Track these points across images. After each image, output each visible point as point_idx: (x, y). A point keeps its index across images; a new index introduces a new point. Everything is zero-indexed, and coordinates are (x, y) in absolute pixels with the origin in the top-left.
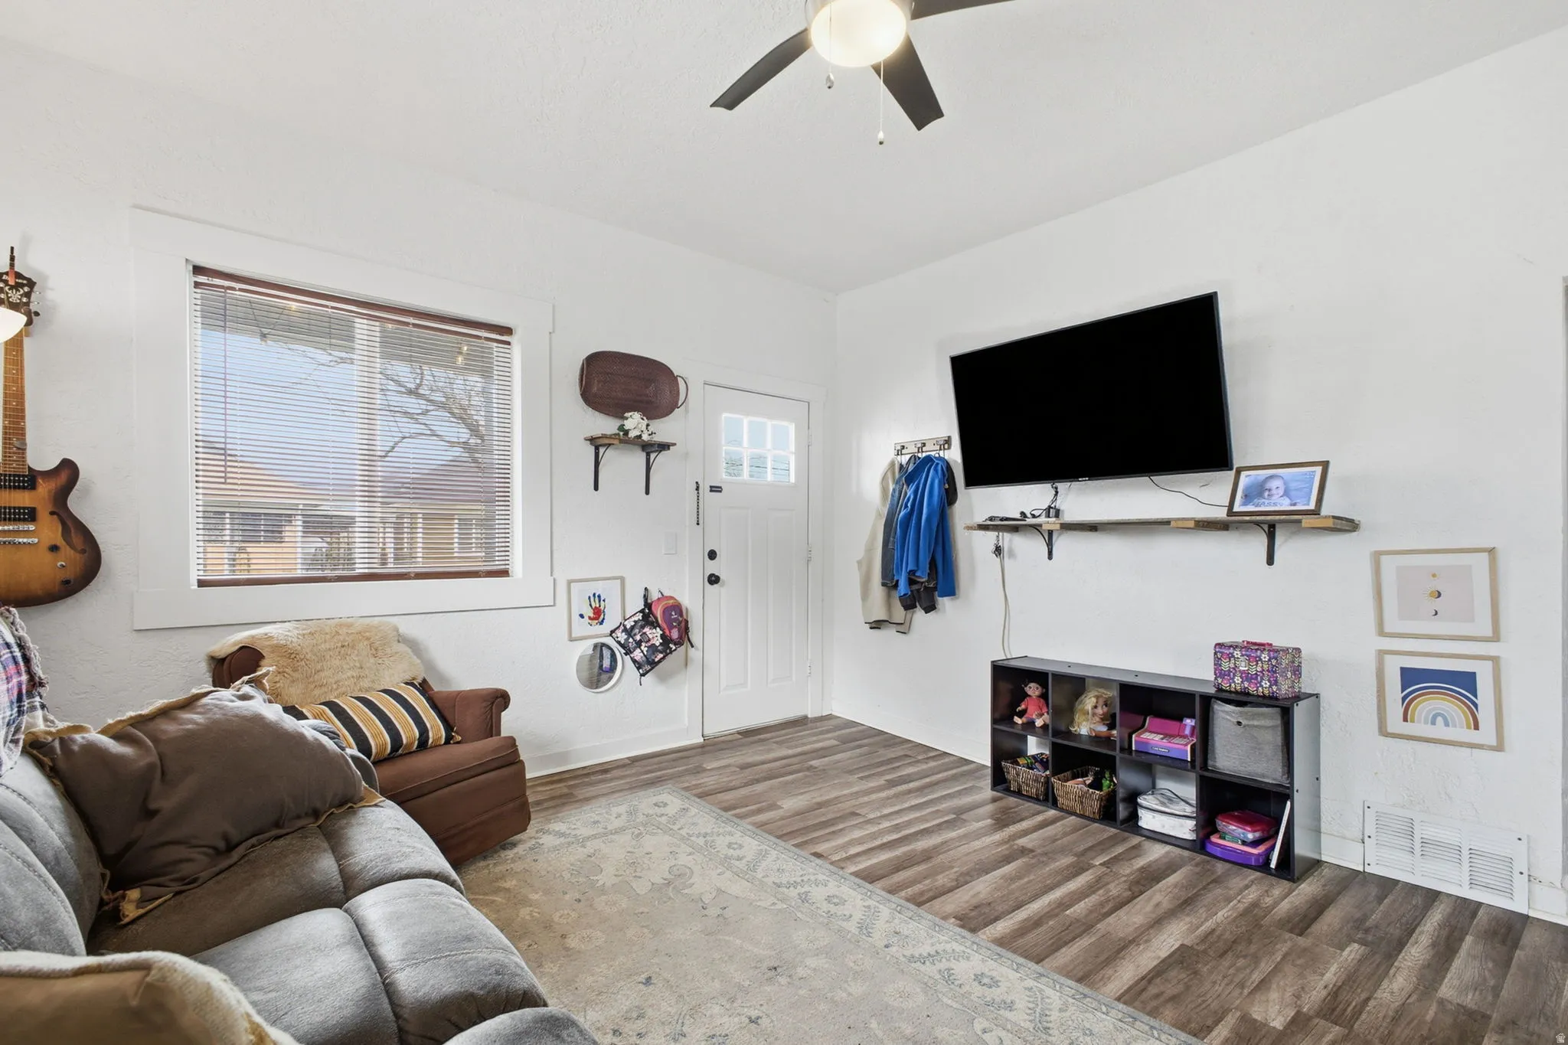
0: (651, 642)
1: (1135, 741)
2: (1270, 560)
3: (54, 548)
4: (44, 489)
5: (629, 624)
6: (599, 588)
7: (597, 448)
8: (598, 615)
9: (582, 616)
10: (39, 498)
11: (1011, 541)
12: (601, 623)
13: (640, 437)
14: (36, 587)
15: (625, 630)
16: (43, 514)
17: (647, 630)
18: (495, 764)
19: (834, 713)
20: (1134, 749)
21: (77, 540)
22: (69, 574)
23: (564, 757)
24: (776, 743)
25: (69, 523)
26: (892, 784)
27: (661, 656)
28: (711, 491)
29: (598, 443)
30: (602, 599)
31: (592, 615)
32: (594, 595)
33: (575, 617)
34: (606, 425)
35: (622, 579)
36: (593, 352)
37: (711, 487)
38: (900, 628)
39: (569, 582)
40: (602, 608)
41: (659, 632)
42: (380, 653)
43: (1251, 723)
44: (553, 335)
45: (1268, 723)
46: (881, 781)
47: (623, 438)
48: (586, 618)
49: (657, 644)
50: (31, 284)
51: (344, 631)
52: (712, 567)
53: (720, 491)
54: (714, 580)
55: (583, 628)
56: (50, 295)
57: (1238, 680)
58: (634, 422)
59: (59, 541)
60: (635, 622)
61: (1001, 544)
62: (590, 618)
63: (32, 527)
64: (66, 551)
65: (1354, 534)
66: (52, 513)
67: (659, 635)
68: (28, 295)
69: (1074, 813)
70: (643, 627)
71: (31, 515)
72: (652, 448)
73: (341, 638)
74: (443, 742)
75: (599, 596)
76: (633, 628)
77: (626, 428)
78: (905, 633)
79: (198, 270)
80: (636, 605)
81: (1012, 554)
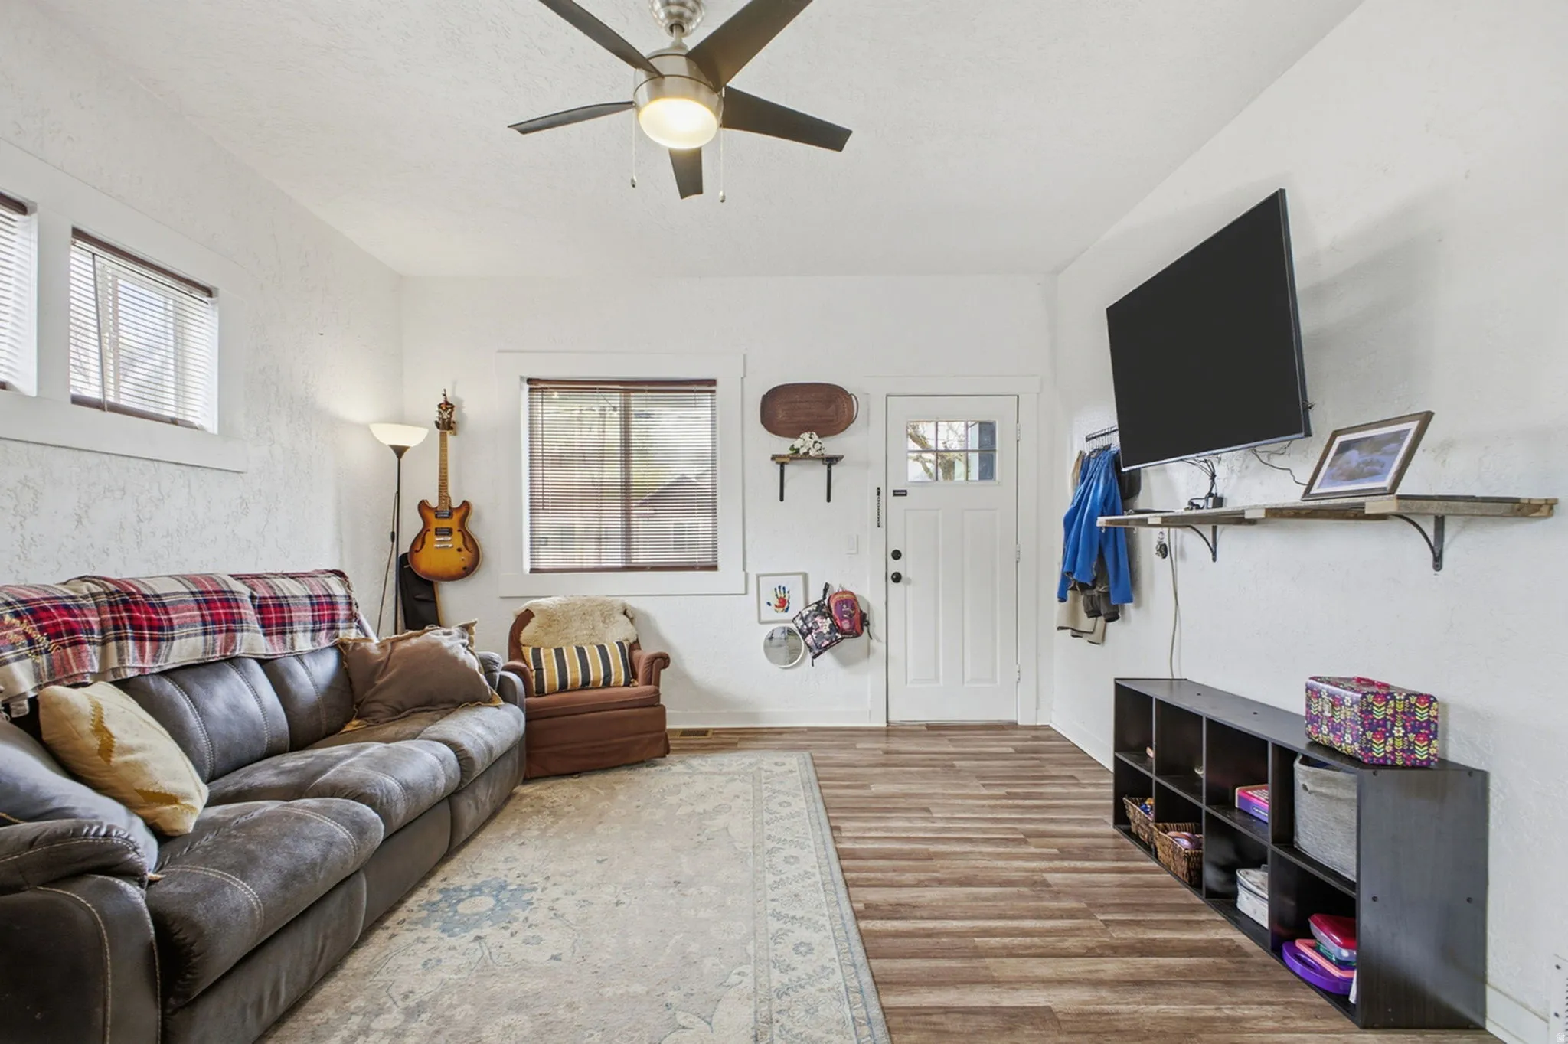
0: (820, 630)
1: (1239, 796)
2: (1438, 562)
3: (459, 550)
4: (456, 517)
5: (805, 613)
6: (782, 581)
7: (782, 465)
8: (783, 604)
9: (769, 604)
10: (452, 523)
11: (1182, 537)
12: (786, 611)
13: (808, 453)
14: (453, 570)
15: (802, 618)
16: (455, 532)
17: (818, 619)
18: (637, 704)
19: (1051, 725)
20: (1237, 806)
21: (469, 545)
22: (466, 564)
23: (754, 716)
24: (950, 740)
25: (466, 537)
26: (1009, 796)
27: (827, 642)
28: (895, 495)
29: (781, 461)
30: (787, 590)
31: (778, 604)
32: (780, 587)
33: (764, 604)
34: (783, 445)
35: (805, 576)
36: (772, 387)
37: (894, 491)
38: (1092, 638)
39: (758, 577)
40: (787, 598)
41: (829, 621)
42: (607, 621)
43: (1318, 789)
44: (745, 379)
45: (1340, 793)
46: (1003, 791)
47: (796, 455)
48: (773, 605)
49: (825, 632)
50: (452, 407)
51: (587, 604)
52: (895, 566)
53: (906, 495)
54: (897, 578)
55: (770, 613)
56: (464, 411)
57: (1325, 729)
58: (806, 441)
59: (462, 546)
60: (810, 611)
61: (1166, 541)
62: (776, 606)
63: (449, 538)
64: (465, 551)
65: (1550, 520)
66: (459, 531)
67: (828, 625)
68: (450, 413)
69: (1169, 871)
70: (815, 616)
71: (450, 532)
72: (831, 461)
73: (585, 608)
74: (622, 684)
75: (784, 588)
76: (807, 616)
77: (795, 447)
78: (1099, 644)
79: (530, 381)
80: (816, 595)
81: (1183, 554)
